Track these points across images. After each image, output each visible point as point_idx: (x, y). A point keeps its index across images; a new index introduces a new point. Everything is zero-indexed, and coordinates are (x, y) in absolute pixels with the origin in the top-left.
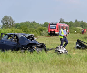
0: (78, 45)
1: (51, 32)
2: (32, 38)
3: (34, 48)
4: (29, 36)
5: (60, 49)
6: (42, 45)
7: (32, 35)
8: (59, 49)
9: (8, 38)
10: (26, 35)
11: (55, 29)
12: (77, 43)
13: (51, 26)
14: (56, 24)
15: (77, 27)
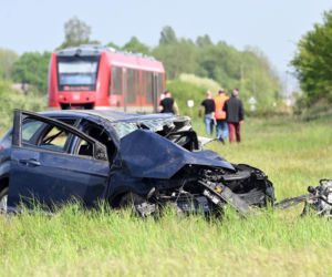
1: (65, 105)
3: (212, 193)
4: (165, 127)
10: (150, 123)
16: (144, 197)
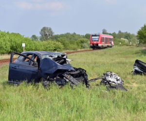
0: (137, 68)
1: (93, 44)
2: (63, 60)
3: (66, 78)
4: (58, 57)
5: (111, 76)
6: (81, 72)
7: (64, 56)
8: (109, 77)
9: (25, 59)
10: (54, 55)
11: (98, 41)
12: (135, 65)
13: (93, 37)
14: (99, 36)
15: (122, 39)
16: (46, 79)
